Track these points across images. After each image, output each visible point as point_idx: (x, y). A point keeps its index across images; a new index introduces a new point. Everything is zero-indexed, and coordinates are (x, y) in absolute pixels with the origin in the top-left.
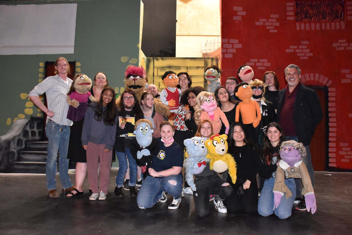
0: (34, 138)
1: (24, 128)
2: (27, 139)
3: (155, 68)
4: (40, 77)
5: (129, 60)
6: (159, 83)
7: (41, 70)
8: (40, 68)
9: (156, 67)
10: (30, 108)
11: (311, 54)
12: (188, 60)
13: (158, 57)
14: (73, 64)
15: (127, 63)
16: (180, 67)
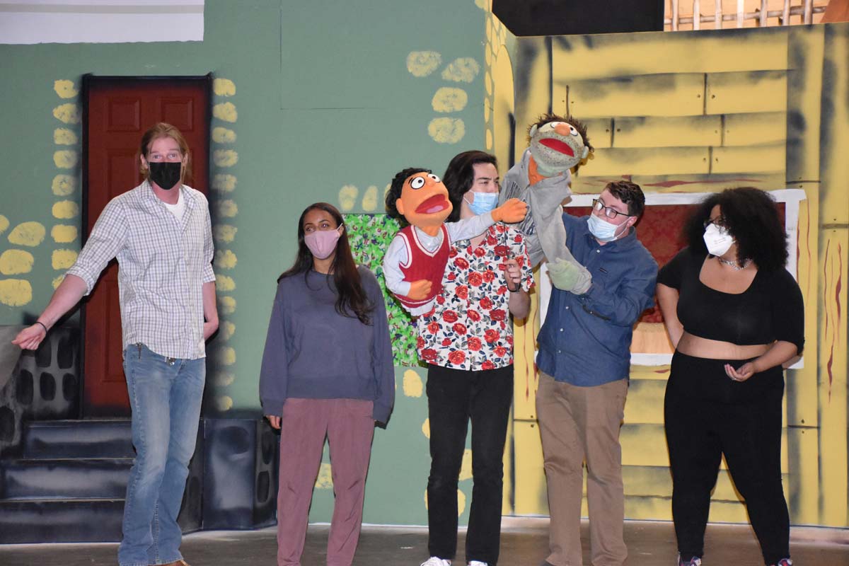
0: (48, 403)
1: (18, 365)
2: (27, 407)
3: (555, 87)
4: (58, 142)
5: (441, 68)
7: (66, 112)
8: (56, 105)
9: (561, 83)
10: (20, 276)
12: (710, 44)
13: (568, 37)
14: (204, 85)
15: (435, 81)
16: (671, 76)
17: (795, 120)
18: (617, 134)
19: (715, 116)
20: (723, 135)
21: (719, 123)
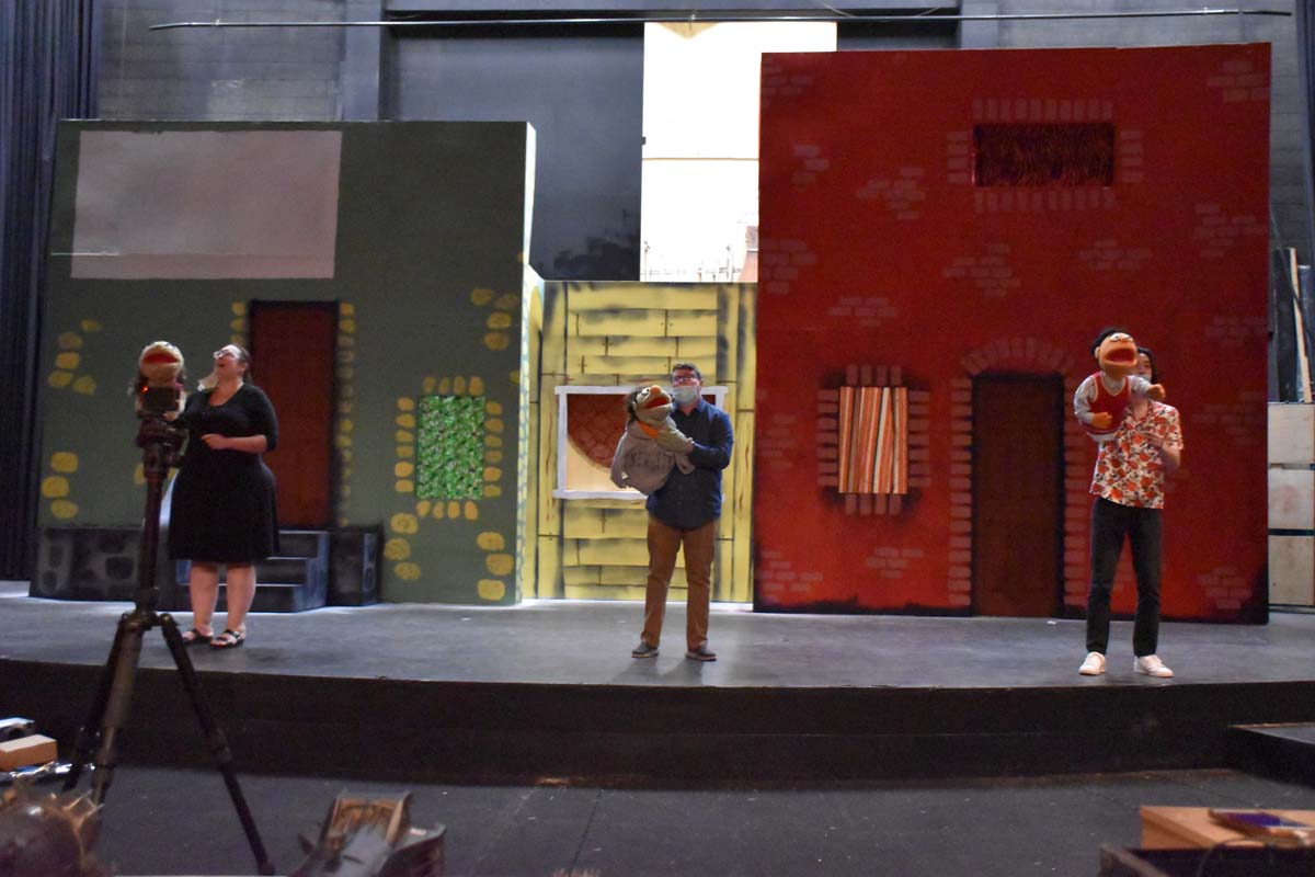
3: (569, 315)
5: (493, 300)
6: (583, 358)
7: (240, 325)
8: (232, 320)
9: (573, 312)
11: (1017, 283)
12: (669, 291)
13: (578, 282)
14: (332, 308)
15: (490, 309)
16: (644, 310)
17: (722, 343)
18: (610, 348)
19: (673, 337)
20: (677, 351)
21: (674, 341)
